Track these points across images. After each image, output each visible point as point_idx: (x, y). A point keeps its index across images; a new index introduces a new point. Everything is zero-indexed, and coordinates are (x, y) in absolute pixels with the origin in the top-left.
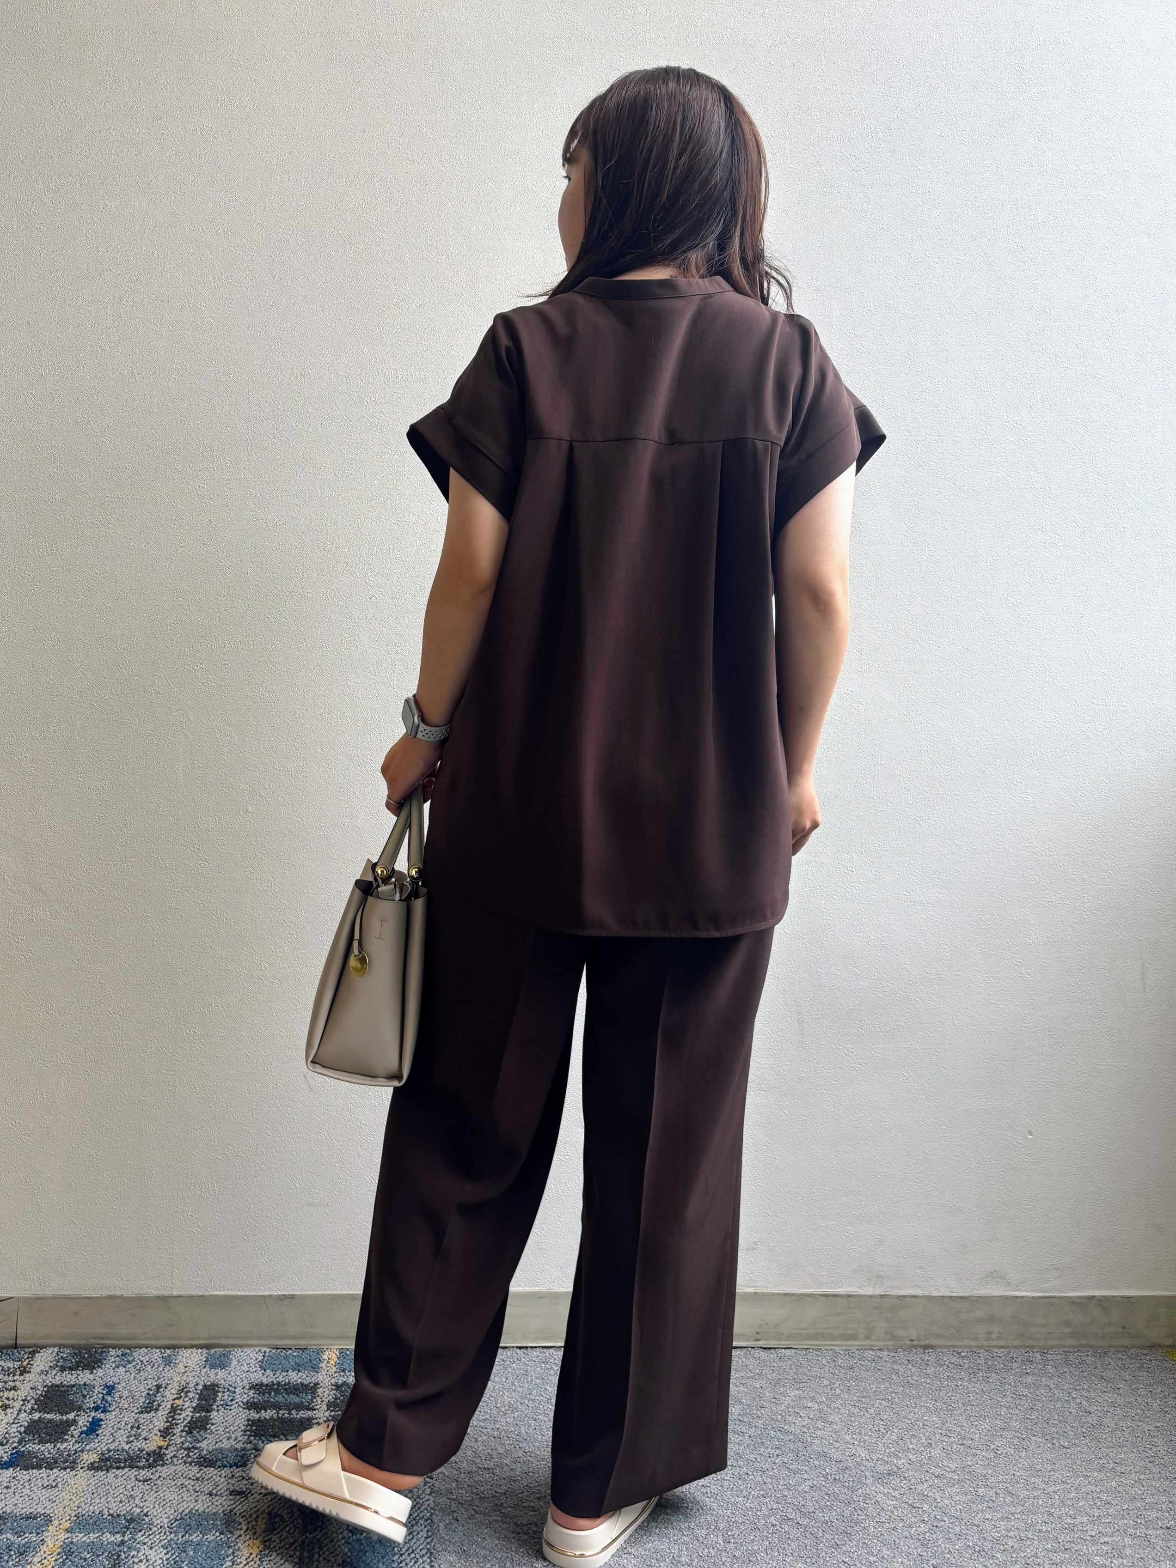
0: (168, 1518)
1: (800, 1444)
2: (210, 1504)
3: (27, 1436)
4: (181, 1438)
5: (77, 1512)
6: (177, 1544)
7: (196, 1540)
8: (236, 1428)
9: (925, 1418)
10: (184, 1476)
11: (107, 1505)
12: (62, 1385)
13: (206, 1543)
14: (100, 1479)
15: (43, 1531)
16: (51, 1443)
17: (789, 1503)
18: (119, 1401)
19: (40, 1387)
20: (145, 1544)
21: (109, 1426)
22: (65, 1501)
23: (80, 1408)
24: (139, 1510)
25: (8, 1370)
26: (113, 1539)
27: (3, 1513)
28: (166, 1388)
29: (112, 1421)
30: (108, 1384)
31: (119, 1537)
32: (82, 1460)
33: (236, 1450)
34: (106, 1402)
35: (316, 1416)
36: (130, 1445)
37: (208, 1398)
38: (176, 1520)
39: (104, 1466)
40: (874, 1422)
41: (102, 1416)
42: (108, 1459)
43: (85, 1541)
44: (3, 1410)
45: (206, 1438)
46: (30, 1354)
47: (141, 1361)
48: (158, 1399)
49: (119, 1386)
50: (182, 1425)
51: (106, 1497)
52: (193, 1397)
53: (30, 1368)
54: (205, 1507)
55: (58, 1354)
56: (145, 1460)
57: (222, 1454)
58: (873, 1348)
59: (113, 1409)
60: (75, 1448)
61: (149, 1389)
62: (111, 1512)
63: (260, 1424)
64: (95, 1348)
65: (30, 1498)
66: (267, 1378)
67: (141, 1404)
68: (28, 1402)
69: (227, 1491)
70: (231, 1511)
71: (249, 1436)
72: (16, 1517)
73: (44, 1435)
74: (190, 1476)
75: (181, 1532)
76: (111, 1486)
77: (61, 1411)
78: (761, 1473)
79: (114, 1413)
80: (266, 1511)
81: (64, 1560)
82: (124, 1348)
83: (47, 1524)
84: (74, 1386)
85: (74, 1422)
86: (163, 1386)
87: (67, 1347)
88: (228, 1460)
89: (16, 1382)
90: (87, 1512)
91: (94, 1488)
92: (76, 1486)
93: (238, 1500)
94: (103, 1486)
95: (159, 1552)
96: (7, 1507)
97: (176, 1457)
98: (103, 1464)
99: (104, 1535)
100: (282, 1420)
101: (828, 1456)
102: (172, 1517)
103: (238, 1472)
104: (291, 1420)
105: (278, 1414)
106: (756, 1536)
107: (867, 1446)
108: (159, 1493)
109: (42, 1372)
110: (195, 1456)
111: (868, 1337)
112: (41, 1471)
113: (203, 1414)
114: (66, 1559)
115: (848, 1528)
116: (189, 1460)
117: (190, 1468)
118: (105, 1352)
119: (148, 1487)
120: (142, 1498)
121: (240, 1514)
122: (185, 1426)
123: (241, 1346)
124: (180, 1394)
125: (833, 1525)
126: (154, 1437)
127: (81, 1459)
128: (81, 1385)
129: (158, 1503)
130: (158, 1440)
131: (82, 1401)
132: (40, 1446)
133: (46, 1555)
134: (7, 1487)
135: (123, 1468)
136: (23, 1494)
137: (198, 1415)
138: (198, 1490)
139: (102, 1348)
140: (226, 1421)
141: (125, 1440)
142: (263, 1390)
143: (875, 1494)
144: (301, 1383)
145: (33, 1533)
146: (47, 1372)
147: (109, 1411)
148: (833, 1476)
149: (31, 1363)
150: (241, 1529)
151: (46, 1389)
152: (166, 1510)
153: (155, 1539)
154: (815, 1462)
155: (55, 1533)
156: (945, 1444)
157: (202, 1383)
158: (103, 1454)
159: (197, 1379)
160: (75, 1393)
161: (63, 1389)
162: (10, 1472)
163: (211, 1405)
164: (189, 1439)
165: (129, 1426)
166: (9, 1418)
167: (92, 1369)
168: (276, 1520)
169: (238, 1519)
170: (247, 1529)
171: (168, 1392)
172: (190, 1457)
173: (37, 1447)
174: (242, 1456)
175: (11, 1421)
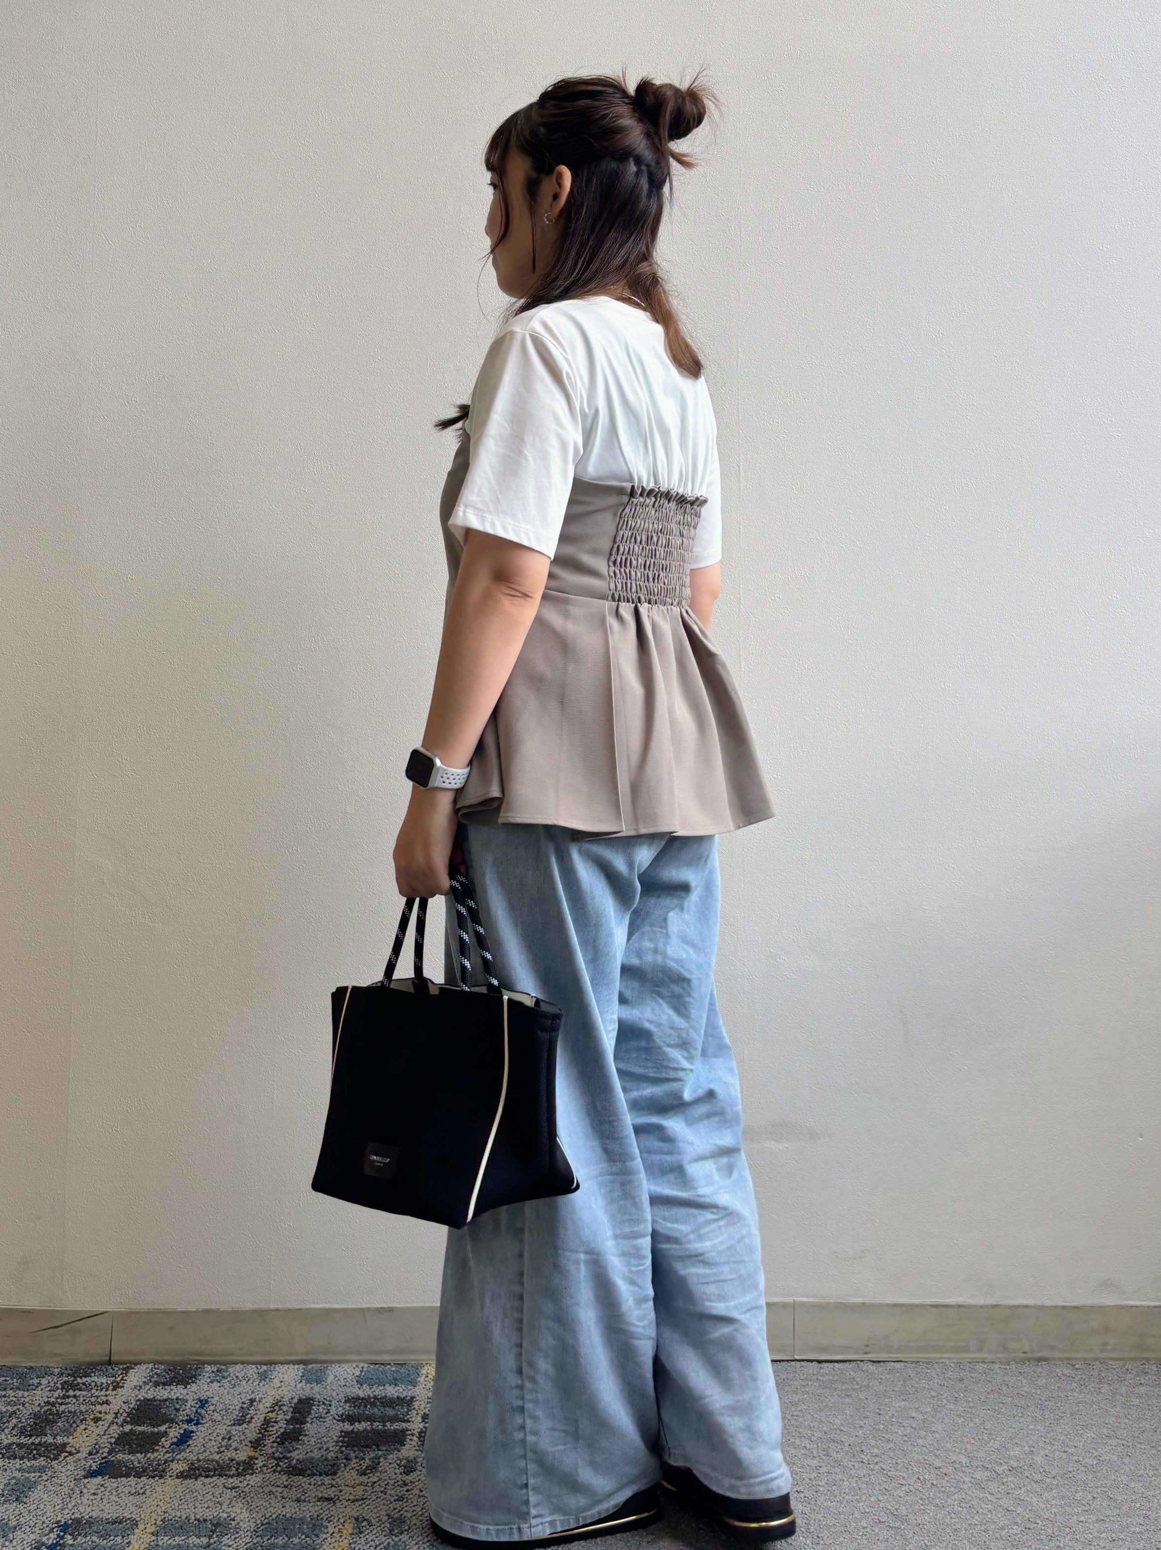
0: (255, 1522)
1: (901, 1452)
2: (298, 1509)
3: (118, 1446)
4: (272, 1447)
5: (163, 1517)
6: (261, 1546)
7: (280, 1543)
8: (329, 1439)
9: (1032, 1427)
10: (273, 1483)
11: (193, 1510)
12: (154, 1399)
13: (292, 1545)
14: (189, 1487)
15: (128, 1535)
16: (141, 1453)
18: (212, 1414)
19: (132, 1401)
20: (230, 1546)
21: (201, 1437)
22: (152, 1507)
23: (172, 1421)
24: (225, 1515)
25: (101, 1386)
27: (90, 1517)
28: (260, 1401)
29: (203, 1433)
30: (202, 1398)
31: (205, 1540)
32: (172, 1469)
33: (326, 1459)
34: (200, 1414)
35: (410, 1428)
36: (220, 1455)
37: (301, 1410)
38: (263, 1524)
39: (193, 1475)
40: (978, 1431)
41: (194, 1428)
42: (197, 1468)
43: (170, 1544)
44: (95, 1422)
45: (297, 1448)
46: (124, 1370)
47: (237, 1377)
48: (252, 1412)
49: (212, 1400)
50: (274, 1436)
51: (193, 1503)
52: (287, 1411)
53: (124, 1383)
54: (293, 1511)
55: (152, 1370)
56: (234, 1469)
57: (312, 1463)
58: (987, 1361)
59: (205, 1421)
60: (166, 1457)
61: (244, 1403)
62: (198, 1517)
63: (353, 1435)
64: (190, 1364)
65: (117, 1504)
66: (364, 1392)
67: (235, 1417)
68: (121, 1415)
69: (315, 1497)
70: (318, 1516)
71: (341, 1447)
72: (102, 1521)
73: (134, 1446)
74: (278, 1484)
75: (267, 1536)
76: (199, 1493)
77: (152, 1423)
79: (206, 1425)
80: (355, 1515)
82: (220, 1365)
83: (133, 1528)
84: (166, 1400)
85: (165, 1434)
86: (257, 1400)
87: (162, 1363)
88: (318, 1469)
89: (109, 1397)
90: (174, 1517)
91: (182, 1494)
92: (164, 1493)
93: (327, 1505)
94: (191, 1493)
96: (94, 1512)
97: (267, 1466)
98: (192, 1472)
99: (190, 1538)
100: (376, 1432)
101: (927, 1462)
102: (259, 1522)
103: (327, 1480)
104: (385, 1432)
105: (372, 1425)
107: (968, 1453)
108: (247, 1499)
109: (135, 1387)
111: (978, 1350)
112: (129, 1479)
113: (297, 1426)
116: (279, 1469)
117: (279, 1476)
118: (200, 1368)
119: (235, 1494)
120: (230, 1504)
121: (327, 1519)
122: (276, 1438)
123: (339, 1362)
124: (274, 1407)
126: (245, 1448)
127: (171, 1467)
128: (174, 1399)
129: (245, 1508)
130: (248, 1450)
131: (176, 1415)
132: (130, 1456)
134: (94, 1494)
135: (212, 1477)
136: (111, 1500)
137: (291, 1427)
138: (285, 1496)
139: (197, 1364)
140: (319, 1432)
141: (217, 1450)
142: (359, 1403)
144: (398, 1397)
145: (118, 1536)
147: (201, 1424)
148: (931, 1481)
149: (125, 1378)
150: (328, 1533)
151: (138, 1403)
152: (253, 1516)
153: (241, 1542)
154: (915, 1469)
155: (141, 1536)
156: (1047, 1451)
157: (297, 1397)
158: (192, 1464)
159: (293, 1393)
160: (169, 1407)
161: (155, 1403)
162: (99, 1480)
163: (305, 1418)
164: (280, 1449)
165: (221, 1437)
166: (100, 1430)
167: (186, 1384)
168: (363, 1524)
169: (325, 1524)
170: (334, 1533)
171: (262, 1406)
172: (280, 1466)
173: (127, 1457)
174: (332, 1466)
175: (102, 1433)
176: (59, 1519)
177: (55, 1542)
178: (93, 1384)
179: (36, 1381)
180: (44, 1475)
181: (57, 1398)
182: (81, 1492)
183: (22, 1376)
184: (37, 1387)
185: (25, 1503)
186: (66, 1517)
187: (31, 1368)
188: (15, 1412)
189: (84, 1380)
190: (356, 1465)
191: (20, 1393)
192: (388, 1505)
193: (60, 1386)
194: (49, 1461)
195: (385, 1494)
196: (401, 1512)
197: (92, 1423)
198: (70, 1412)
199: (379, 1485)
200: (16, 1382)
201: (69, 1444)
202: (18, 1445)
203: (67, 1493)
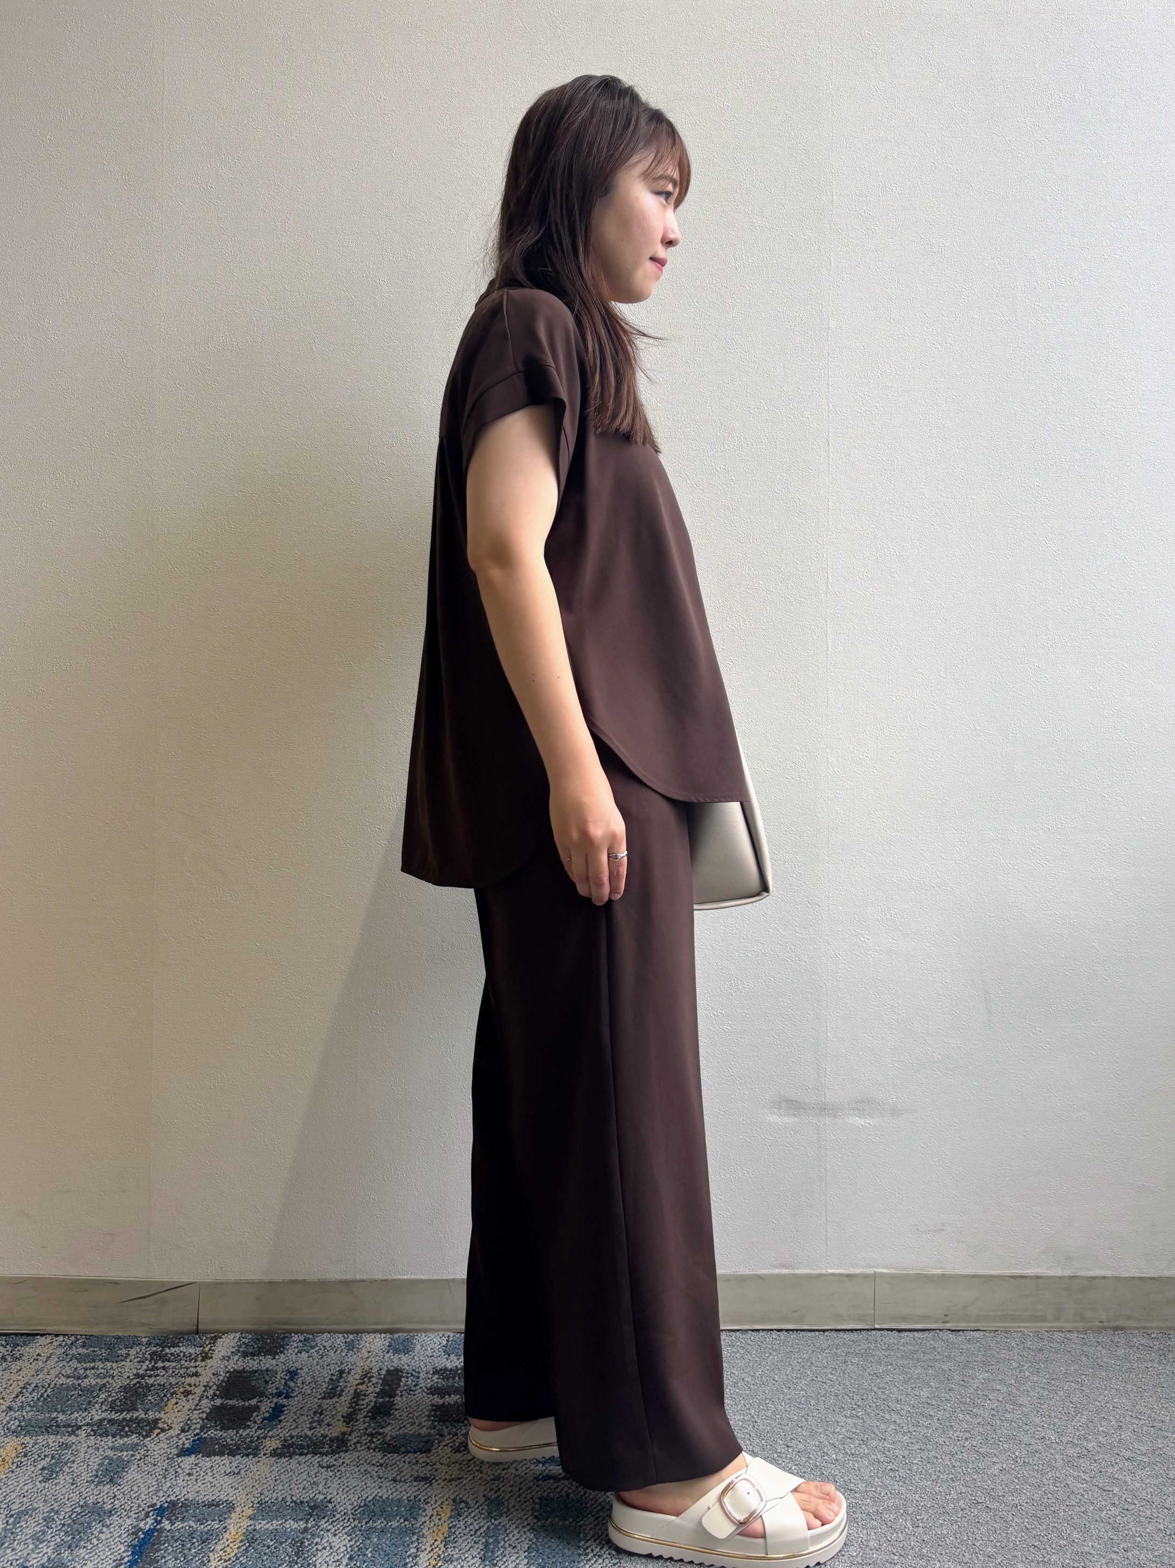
0: (352, 1504)
1: (989, 1427)
2: (394, 1490)
3: (209, 1422)
4: (364, 1422)
5: (259, 1499)
6: (360, 1531)
7: (380, 1527)
8: (420, 1413)
10: (368, 1462)
11: (290, 1492)
12: (243, 1371)
13: (390, 1530)
14: (283, 1466)
15: (225, 1519)
16: (233, 1429)
17: (979, 1487)
18: (301, 1386)
19: (221, 1373)
20: (328, 1531)
21: (292, 1411)
22: (248, 1488)
23: (262, 1394)
24: (322, 1497)
25: (190, 1356)
26: (296, 1526)
27: (185, 1500)
28: (349, 1373)
29: (294, 1407)
30: (291, 1370)
31: (302, 1525)
32: (265, 1446)
33: (419, 1435)
34: (289, 1387)
36: (313, 1431)
37: (390, 1383)
38: (360, 1507)
39: (287, 1452)
40: (1063, 1404)
41: (285, 1402)
42: (290, 1446)
43: (268, 1528)
44: (185, 1396)
45: (389, 1423)
46: (211, 1339)
47: (324, 1347)
48: (341, 1384)
49: (302, 1371)
50: (365, 1410)
51: (289, 1484)
52: (376, 1383)
53: (212, 1354)
54: (389, 1493)
55: (240, 1340)
56: (327, 1446)
57: (406, 1440)
58: (1063, 1330)
59: (295, 1394)
60: (257, 1434)
61: (332, 1375)
62: (294, 1498)
63: (443, 1409)
64: (276, 1334)
65: (213, 1485)
66: (453, 1362)
67: (324, 1390)
68: (210, 1388)
69: (411, 1477)
70: (415, 1497)
71: (432, 1422)
72: (198, 1504)
73: (226, 1422)
74: (374, 1462)
75: (365, 1519)
76: (294, 1473)
77: (243, 1397)
78: (950, 1456)
79: (296, 1399)
80: (453, 1498)
81: (247, 1548)
82: (306, 1333)
83: (229, 1511)
84: (256, 1372)
85: (257, 1408)
86: (346, 1371)
87: (250, 1332)
88: (412, 1446)
89: (198, 1368)
90: (270, 1499)
91: (277, 1474)
92: (258, 1473)
93: (423, 1486)
94: (286, 1473)
95: (342, 1539)
96: (190, 1494)
97: (361, 1443)
98: (285, 1450)
99: (288, 1522)
101: (1016, 1439)
102: (355, 1504)
103: (422, 1458)
106: (944, 1520)
108: (342, 1479)
109: (224, 1358)
110: (378, 1442)
111: (1057, 1319)
112: (223, 1458)
113: (387, 1399)
114: (250, 1546)
115: (1038, 1512)
116: (373, 1445)
117: (373, 1454)
118: (287, 1337)
119: (331, 1474)
120: (325, 1485)
121: (424, 1500)
122: (368, 1412)
123: (425, 1331)
124: (363, 1379)
125: (1023, 1508)
126: (337, 1423)
127: (264, 1445)
128: (262, 1371)
129: (341, 1489)
130: (341, 1426)
131: (265, 1387)
132: (221, 1433)
133: (229, 1542)
134: (189, 1474)
135: (306, 1454)
136: (205, 1481)
137: (381, 1400)
138: (381, 1476)
139: (284, 1334)
140: (410, 1406)
141: (308, 1426)
142: (447, 1375)
143: (1064, 1477)
145: (215, 1520)
146: (229, 1358)
147: (291, 1397)
148: (1022, 1459)
149: (213, 1348)
150: (426, 1515)
151: (228, 1375)
152: (350, 1497)
153: (339, 1526)
154: (1005, 1446)
155: (237, 1520)
157: (385, 1368)
158: (285, 1440)
159: (381, 1364)
160: (257, 1379)
161: (245, 1375)
162: (192, 1459)
163: (395, 1391)
164: (373, 1425)
165: (312, 1412)
166: (191, 1404)
167: (274, 1354)
168: (461, 1506)
169: (422, 1506)
170: (432, 1515)
171: (351, 1378)
172: (374, 1442)
173: (220, 1433)
174: (426, 1442)
175: (193, 1408)
176: (154, 1501)
177: (152, 1527)
178: (182, 1354)
179: (124, 1352)
180: (136, 1453)
181: (146, 1370)
182: (176, 1472)
183: (110, 1347)
184: (126, 1358)
185: (120, 1485)
186: (162, 1499)
187: (120, 1337)
188: (104, 1385)
189: (173, 1350)
190: (450, 1441)
191: (109, 1365)
192: (485, 1485)
193: (149, 1357)
194: (142, 1439)
195: (482, 1472)
196: (498, 1493)
197: (182, 1397)
198: (159, 1385)
199: (474, 1463)
200: (104, 1353)
201: (160, 1419)
202: (110, 1421)
203: (161, 1473)
